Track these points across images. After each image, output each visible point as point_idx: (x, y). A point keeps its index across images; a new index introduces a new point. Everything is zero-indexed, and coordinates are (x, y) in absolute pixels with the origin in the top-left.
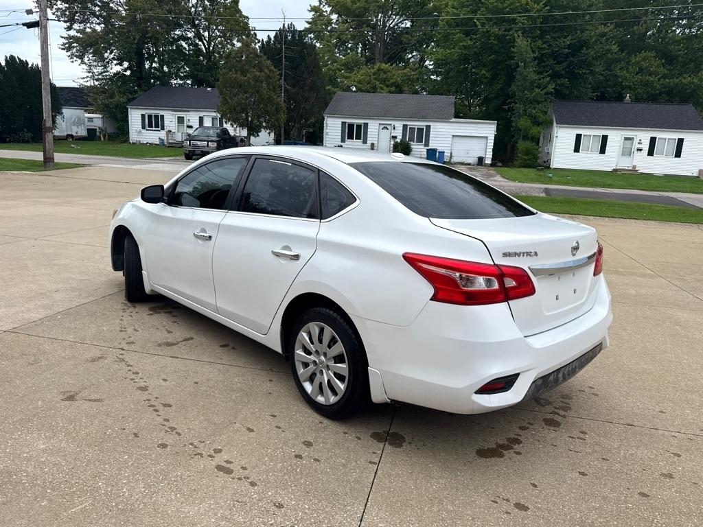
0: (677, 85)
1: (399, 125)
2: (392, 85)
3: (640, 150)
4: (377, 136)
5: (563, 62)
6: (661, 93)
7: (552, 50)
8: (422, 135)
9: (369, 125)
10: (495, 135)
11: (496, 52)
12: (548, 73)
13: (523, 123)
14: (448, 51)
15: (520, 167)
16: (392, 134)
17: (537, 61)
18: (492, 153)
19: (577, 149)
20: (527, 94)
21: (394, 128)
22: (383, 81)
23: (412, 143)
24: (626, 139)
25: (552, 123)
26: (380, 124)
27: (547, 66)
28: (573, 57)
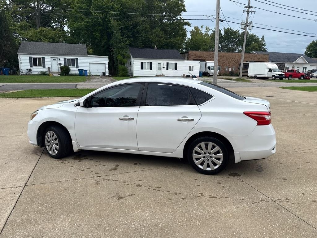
0: (169, 42)
1: (62, 58)
2: (50, 38)
3: (164, 68)
4: (50, 64)
5: (130, 31)
6: (165, 45)
7: (126, 26)
8: (75, 63)
9: (45, 58)
10: (109, 63)
11: (101, 25)
12: (126, 36)
13: (119, 57)
14: (79, 24)
15: (121, 76)
16: (59, 63)
17: (120, 31)
18: (108, 71)
19: (142, 68)
20: (118, 45)
21: (59, 60)
22: (44, 36)
23: (70, 66)
24: (159, 63)
25: (130, 57)
26: (51, 58)
27: (124, 33)
28: (134, 29)
